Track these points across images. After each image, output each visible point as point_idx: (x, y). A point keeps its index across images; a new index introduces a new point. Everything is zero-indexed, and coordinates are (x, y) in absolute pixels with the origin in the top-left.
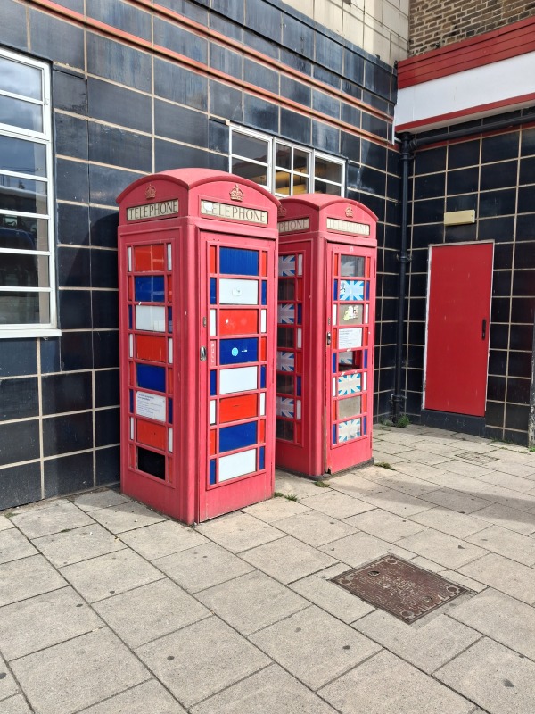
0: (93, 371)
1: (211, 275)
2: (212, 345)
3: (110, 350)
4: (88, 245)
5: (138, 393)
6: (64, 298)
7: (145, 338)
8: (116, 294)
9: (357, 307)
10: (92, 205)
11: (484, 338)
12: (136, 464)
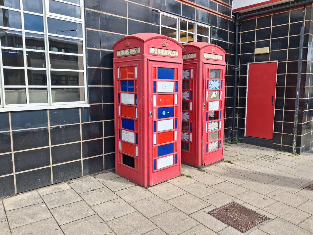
0: (103, 121)
1: (154, 80)
2: (154, 110)
3: (110, 112)
4: (100, 67)
5: (123, 131)
6: (90, 90)
7: (125, 107)
8: (112, 88)
9: (217, 92)
10: (102, 49)
11: (272, 104)
12: (122, 161)
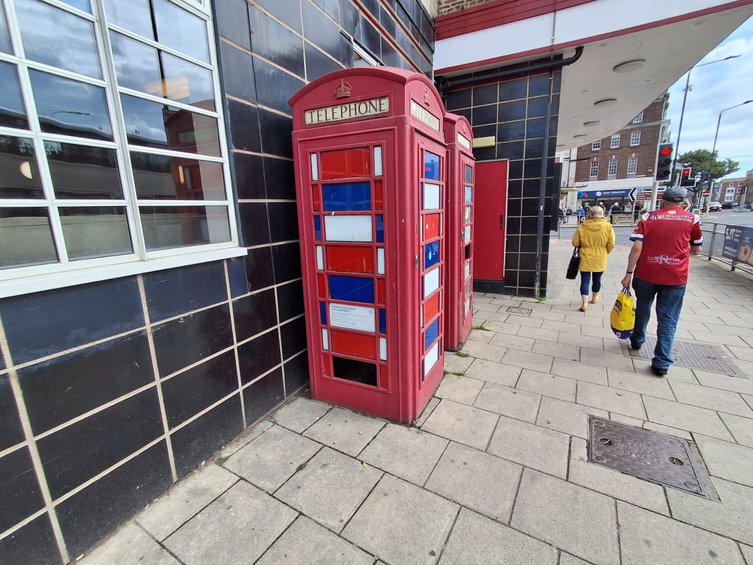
0: (275, 286)
1: (421, 180)
2: (421, 251)
3: (291, 262)
4: (261, 152)
5: (331, 304)
8: (293, 206)
9: (469, 208)
10: (259, 106)
11: (501, 228)
12: (332, 372)
